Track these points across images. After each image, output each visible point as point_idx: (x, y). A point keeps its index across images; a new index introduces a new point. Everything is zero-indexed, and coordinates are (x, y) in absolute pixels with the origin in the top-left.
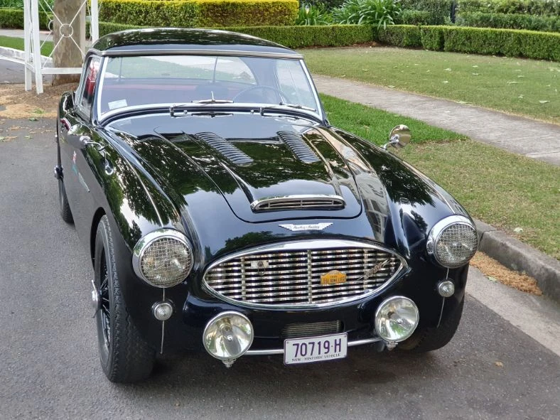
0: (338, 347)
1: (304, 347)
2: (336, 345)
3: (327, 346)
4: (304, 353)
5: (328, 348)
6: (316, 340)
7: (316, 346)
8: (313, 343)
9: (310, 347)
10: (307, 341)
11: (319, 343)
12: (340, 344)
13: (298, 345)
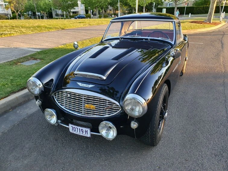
0: (86, 133)
1: (74, 128)
2: (86, 132)
3: (82, 131)
4: (75, 130)
5: (83, 131)
6: (79, 128)
7: (79, 130)
8: (78, 128)
9: (76, 129)
10: (76, 127)
11: (79, 129)
12: (87, 132)
13: (72, 127)
